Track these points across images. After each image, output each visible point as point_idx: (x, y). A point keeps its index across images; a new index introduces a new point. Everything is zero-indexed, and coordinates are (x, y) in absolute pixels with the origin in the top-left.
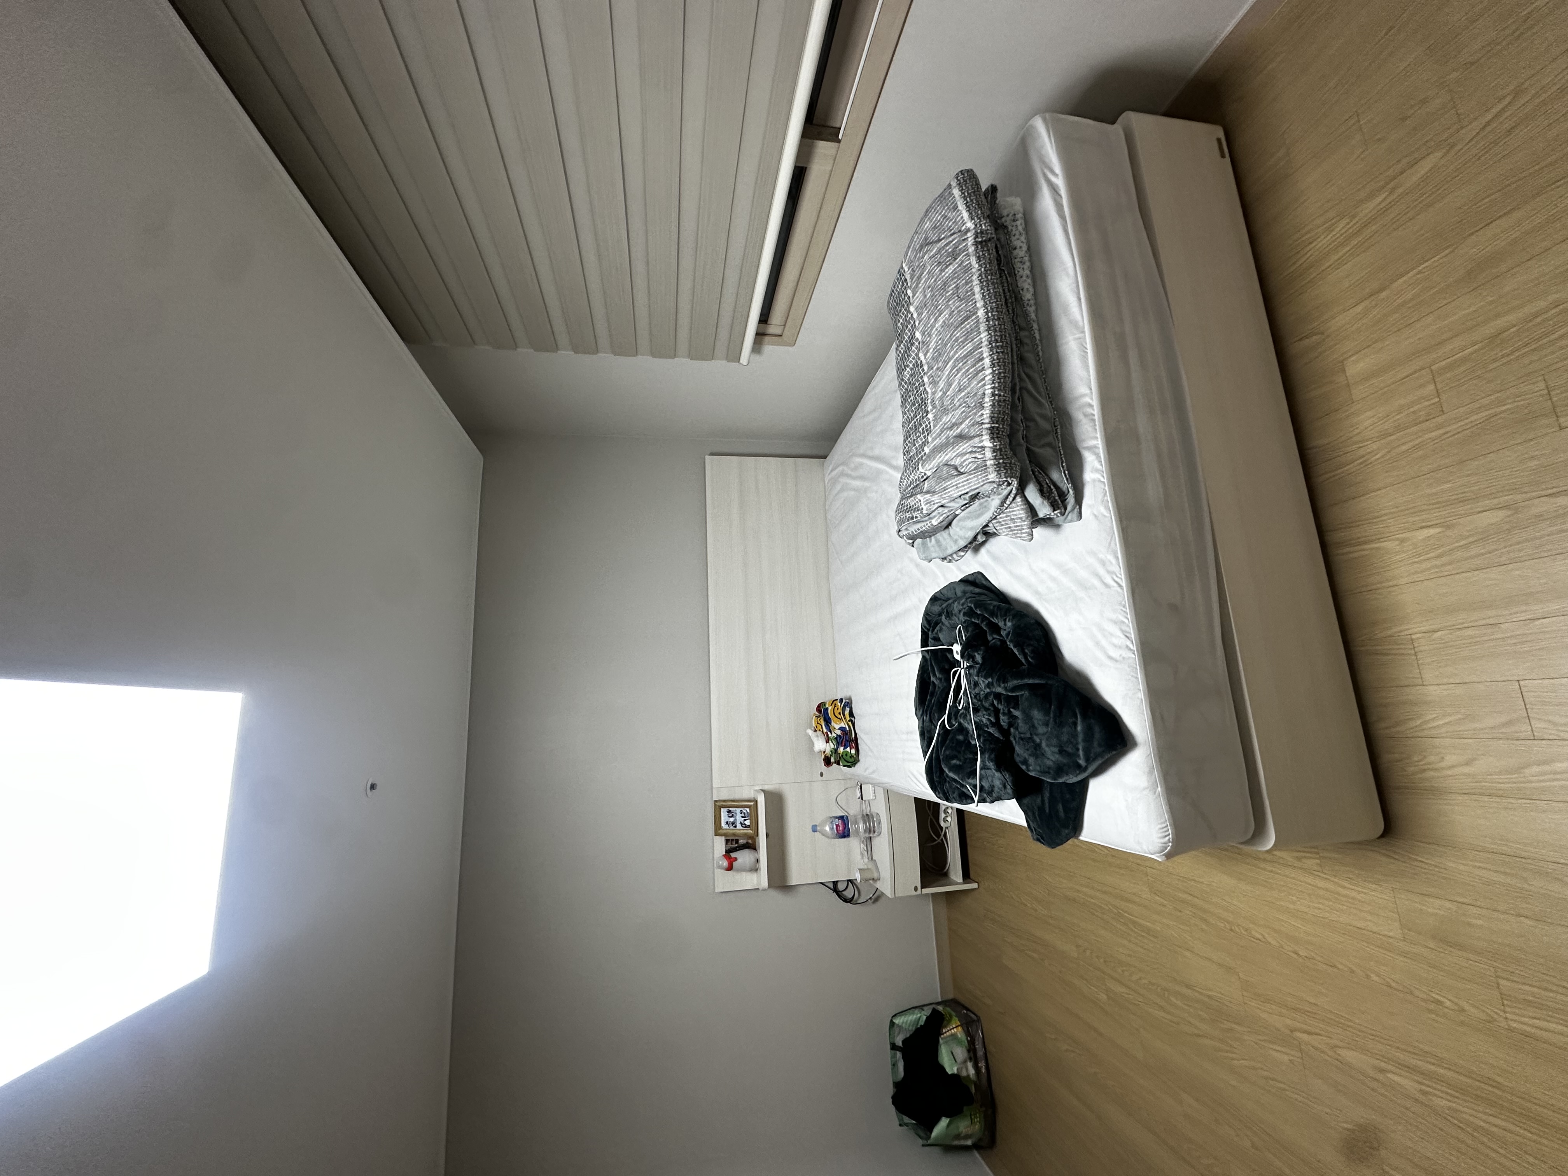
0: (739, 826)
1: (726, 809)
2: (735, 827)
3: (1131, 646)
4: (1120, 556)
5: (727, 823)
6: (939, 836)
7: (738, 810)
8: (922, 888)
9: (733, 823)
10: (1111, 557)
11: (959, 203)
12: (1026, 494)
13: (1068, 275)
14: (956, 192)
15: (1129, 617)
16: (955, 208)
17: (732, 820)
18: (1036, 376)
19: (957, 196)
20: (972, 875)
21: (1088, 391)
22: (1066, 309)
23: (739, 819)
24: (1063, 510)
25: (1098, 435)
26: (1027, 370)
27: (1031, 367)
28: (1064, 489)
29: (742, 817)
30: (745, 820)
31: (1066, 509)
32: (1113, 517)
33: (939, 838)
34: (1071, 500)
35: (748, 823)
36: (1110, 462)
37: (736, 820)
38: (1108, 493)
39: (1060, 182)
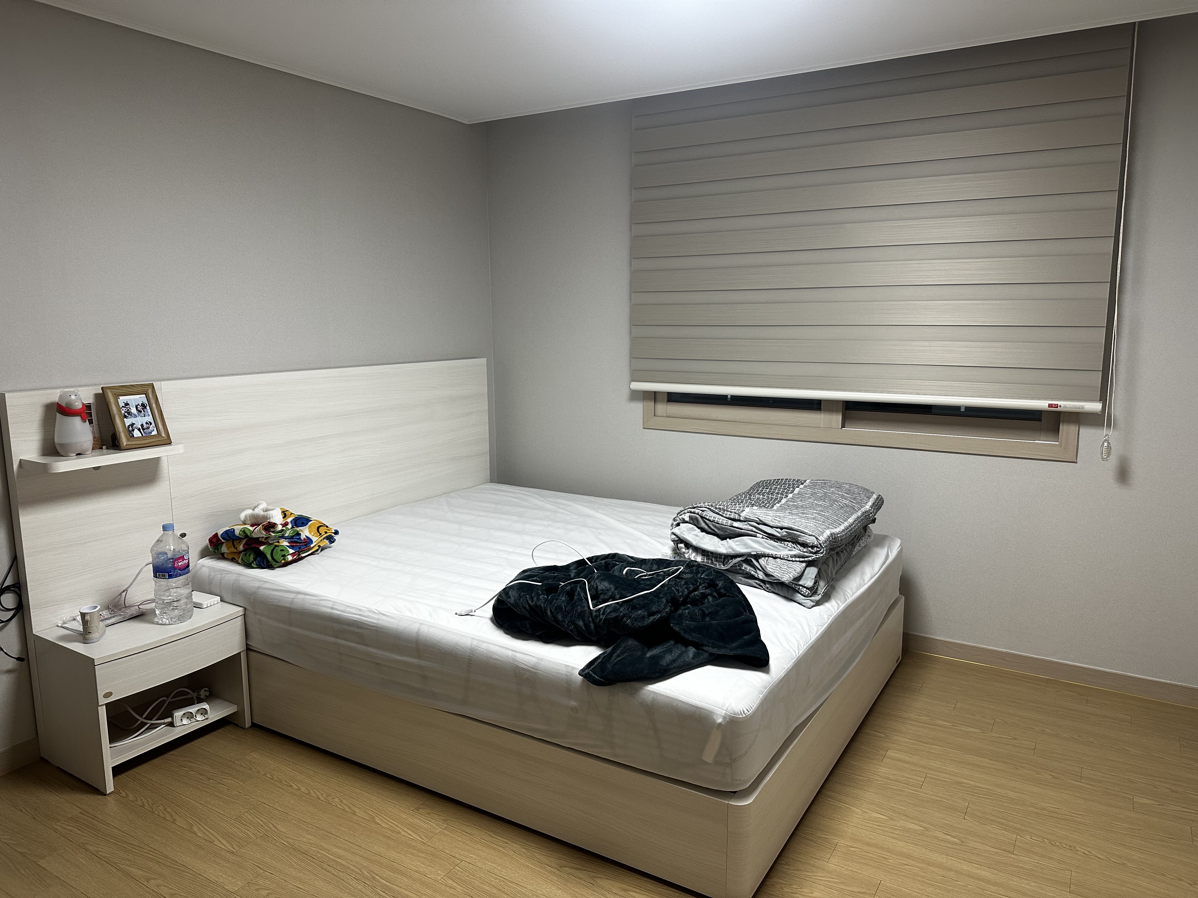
0: (128, 422)
1: (146, 402)
2: (125, 417)
3: (797, 653)
4: (819, 633)
5: (127, 404)
6: (149, 718)
7: (150, 419)
8: (106, 704)
9: (129, 413)
10: (815, 629)
11: (872, 499)
12: (807, 569)
13: (873, 570)
14: (875, 496)
15: (805, 647)
16: (869, 498)
17: (134, 410)
18: (839, 563)
19: (873, 497)
20: (123, 777)
21: (851, 594)
22: (863, 574)
23: (139, 421)
24: (810, 595)
25: (844, 605)
26: (838, 558)
27: (840, 559)
28: (819, 592)
29: (142, 426)
30: (139, 430)
31: (810, 597)
32: (827, 624)
33: (145, 718)
34: (817, 598)
35: (137, 433)
36: (839, 616)
37: (135, 416)
38: (832, 617)
39: (891, 558)
